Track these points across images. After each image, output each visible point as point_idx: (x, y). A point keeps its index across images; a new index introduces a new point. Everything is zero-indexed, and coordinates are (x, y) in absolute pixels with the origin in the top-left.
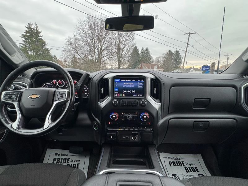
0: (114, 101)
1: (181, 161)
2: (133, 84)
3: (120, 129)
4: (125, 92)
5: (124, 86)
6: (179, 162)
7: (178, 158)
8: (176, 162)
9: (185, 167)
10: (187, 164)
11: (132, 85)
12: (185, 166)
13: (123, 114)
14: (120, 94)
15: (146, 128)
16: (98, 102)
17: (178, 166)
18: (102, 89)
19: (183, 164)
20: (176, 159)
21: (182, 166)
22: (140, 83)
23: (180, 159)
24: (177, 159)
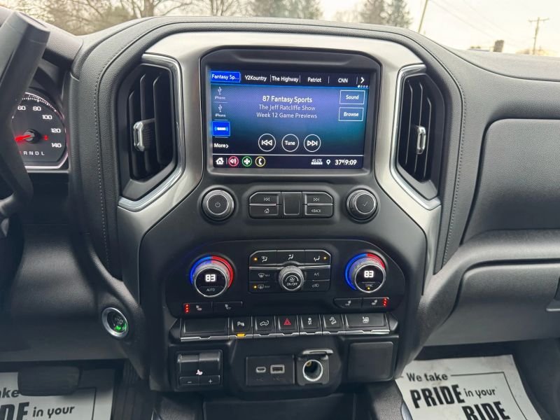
0: (212, 192)
1: (448, 384)
2: (310, 100)
3: (241, 336)
4: (266, 143)
5: (265, 112)
6: (443, 389)
7: (440, 373)
8: (435, 389)
9: (463, 405)
10: (469, 393)
11: (307, 104)
12: (463, 401)
13: (260, 262)
14: (240, 158)
15: (366, 320)
16: (122, 195)
17: (441, 403)
18: (139, 125)
19: (458, 394)
20: (432, 378)
21: (452, 402)
22: (348, 97)
23: (445, 377)
24: (438, 378)
